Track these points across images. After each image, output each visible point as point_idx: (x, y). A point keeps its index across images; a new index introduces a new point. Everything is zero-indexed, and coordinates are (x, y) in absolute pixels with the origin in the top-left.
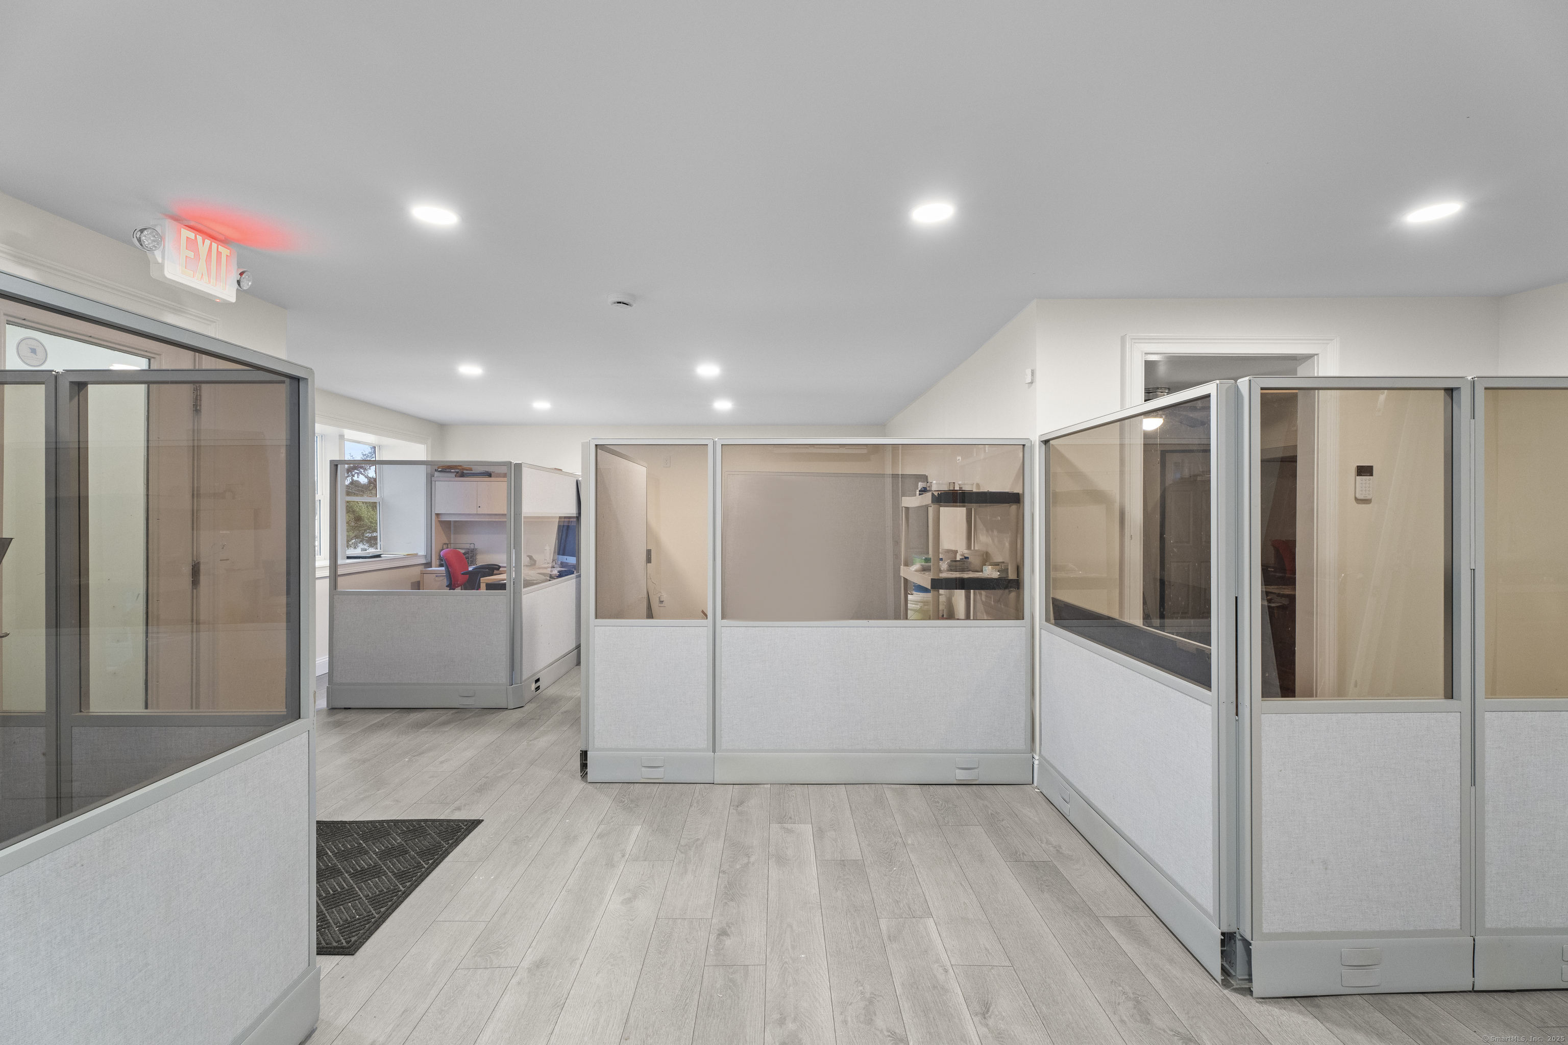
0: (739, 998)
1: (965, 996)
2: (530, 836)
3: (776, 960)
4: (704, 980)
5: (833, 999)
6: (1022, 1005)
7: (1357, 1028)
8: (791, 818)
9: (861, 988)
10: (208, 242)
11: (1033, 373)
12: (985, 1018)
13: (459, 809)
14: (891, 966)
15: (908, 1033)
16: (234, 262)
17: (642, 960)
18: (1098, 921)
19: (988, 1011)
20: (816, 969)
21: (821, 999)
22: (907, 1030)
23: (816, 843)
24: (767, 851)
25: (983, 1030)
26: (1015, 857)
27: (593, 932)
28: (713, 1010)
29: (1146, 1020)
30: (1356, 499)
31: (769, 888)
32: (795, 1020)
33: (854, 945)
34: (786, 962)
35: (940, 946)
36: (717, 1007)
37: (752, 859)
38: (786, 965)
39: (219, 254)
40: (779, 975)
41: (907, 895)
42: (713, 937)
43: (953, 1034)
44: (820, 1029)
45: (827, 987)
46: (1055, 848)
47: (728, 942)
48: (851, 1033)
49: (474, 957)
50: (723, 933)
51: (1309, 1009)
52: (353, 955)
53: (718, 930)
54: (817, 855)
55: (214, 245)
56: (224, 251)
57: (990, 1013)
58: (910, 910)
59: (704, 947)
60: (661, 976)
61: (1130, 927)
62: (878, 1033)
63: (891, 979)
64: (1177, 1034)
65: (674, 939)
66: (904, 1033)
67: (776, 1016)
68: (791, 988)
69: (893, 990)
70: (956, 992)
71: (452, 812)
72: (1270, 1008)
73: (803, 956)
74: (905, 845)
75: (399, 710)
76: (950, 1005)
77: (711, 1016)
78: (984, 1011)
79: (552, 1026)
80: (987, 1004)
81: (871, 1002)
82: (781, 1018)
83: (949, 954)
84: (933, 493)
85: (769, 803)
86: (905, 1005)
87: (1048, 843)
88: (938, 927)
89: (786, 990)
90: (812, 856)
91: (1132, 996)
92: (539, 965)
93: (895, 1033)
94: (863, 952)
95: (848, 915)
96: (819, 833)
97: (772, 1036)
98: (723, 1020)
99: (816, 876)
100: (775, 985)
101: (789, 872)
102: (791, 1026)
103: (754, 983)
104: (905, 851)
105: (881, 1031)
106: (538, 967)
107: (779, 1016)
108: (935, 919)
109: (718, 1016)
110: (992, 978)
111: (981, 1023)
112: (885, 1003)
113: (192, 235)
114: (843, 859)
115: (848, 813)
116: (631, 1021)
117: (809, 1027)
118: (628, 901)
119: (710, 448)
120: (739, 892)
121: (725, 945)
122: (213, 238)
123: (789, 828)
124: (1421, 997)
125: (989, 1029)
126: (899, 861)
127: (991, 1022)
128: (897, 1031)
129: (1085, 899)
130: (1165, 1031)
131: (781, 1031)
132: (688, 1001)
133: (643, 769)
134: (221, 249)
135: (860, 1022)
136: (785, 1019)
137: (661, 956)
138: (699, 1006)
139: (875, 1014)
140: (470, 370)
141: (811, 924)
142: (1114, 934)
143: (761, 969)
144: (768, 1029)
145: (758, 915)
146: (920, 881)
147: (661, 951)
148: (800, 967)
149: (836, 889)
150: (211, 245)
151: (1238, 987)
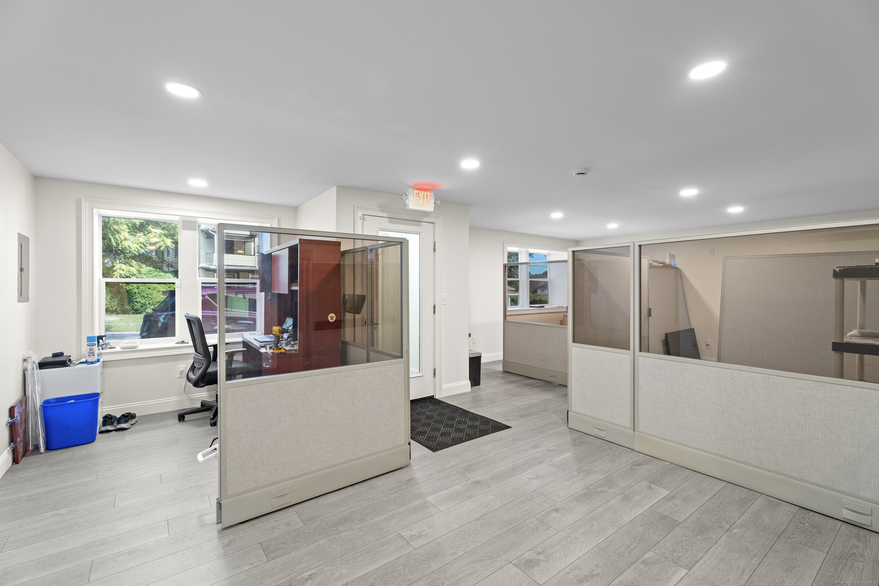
0: (532, 535)
2: (523, 439)
3: (567, 533)
4: (527, 521)
5: (574, 562)
8: (662, 483)
9: (595, 568)
10: (423, 192)
13: (508, 420)
16: (433, 197)
17: (512, 501)
20: (582, 548)
21: (569, 559)
23: (660, 501)
24: (624, 491)
27: (507, 482)
28: (517, 532)
31: (603, 506)
33: (616, 552)
34: (571, 537)
36: (520, 532)
37: (611, 491)
38: (569, 538)
39: (427, 195)
40: (561, 538)
42: (551, 509)
44: (553, 567)
45: (578, 557)
47: (554, 514)
48: (566, 579)
49: (462, 469)
50: (557, 510)
52: (434, 452)
53: (556, 508)
55: (425, 193)
56: (429, 194)
59: (543, 510)
60: (513, 510)
65: (533, 501)
67: (540, 550)
68: (560, 546)
71: (504, 421)
73: (583, 539)
74: (728, 531)
75: (526, 377)
77: (515, 533)
79: (460, 502)
81: (592, 576)
82: (541, 552)
85: (656, 471)
88: (687, 575)
89: (557, 545)
90: (649, 505)
92: (477, 482)
94: (618, 557)
95: (633, 540)
96: (670, 498)
97: (529, 555)
99: (635, 515)
102: (542, 557)
103: (546, 534)
104: (722, 534)
106: (476, 482)
112: (600, 581)
113: (417, 192)
114: (669, 516)
115: (708, 497)
116: (485, 516)
117: (549, 563)
118: (532, 479)
119: (632, 248)
120: (586, 500)
121: (552, 514)
122: (425, 190)
123: (653, 487)
126: (710, 536)
131: (535, 556)
132: (512, 523)
133: (595, 429)
134: (428, 193)
135: (576, 579)
136: (542, 554)
137: (521, 503)
138: (515, 527)
139: (588, 581)
140: (557, 215)
141: (605, 532)
143: (556, 532)
144: (531, 551)
145: (582, 513)
148: (575, 542)
149: (642, 526)
150: (424, 193)
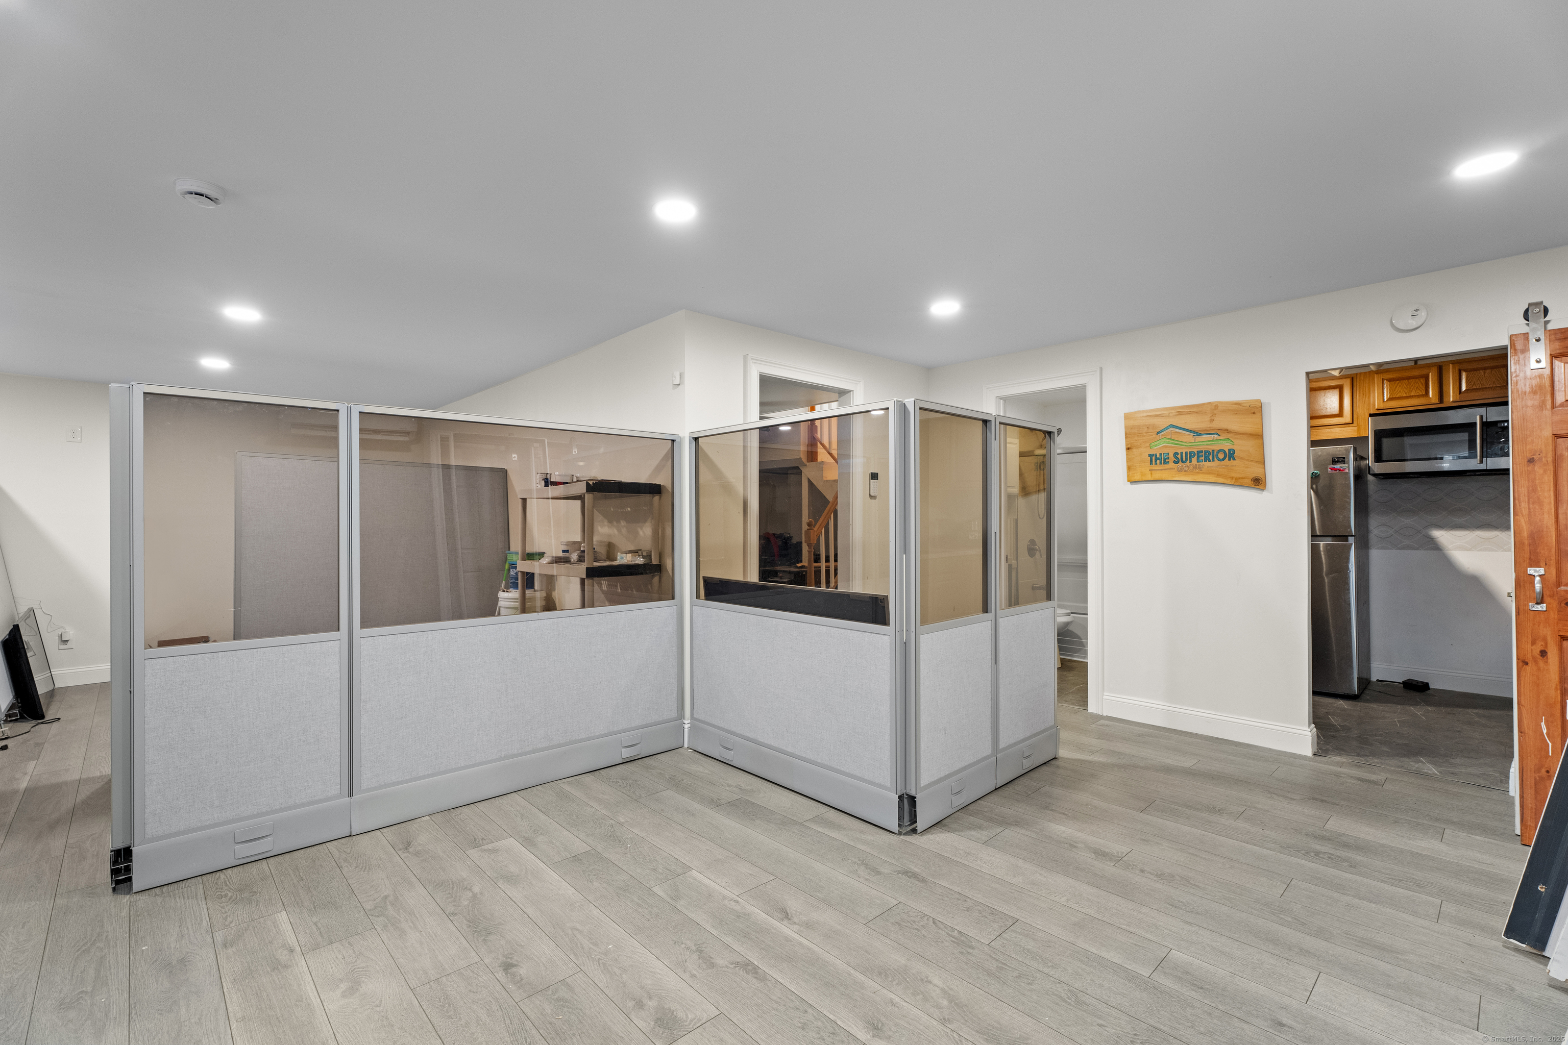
0: (580, 1010)
1: (765, 912)
2: (89, 989)
3: (588, 962)
4: (529, 1014)
5: (667, 965)
6: (805, 899)
7: (969, 828)
8: (483, 839)
9: (683, 946)
11: (681, 375)
12: (789, 919)
14: (692, 918)
15: (748, 957)
17: (434, 1034)
18: (803, 825)
19: (788, 914)
20: (632, 951)
21: (658, 970)
22: (746, 956)
23: (533, 852)
24: (486, 876)
25: (796, 927)
26: (715, 803)
28: (564, 1033)
29: (879, 873)
30: (870, 495)
31: (521, 907)
32: (650, 998)
33: (648, 917)
34: (599, 959)
35: (717, 887)
36: (565, 1028)
37: (476, 889)
38: (601, 961)
40: (602, 972)
41: (657, 861)
42: (500, 975)
43: (779, 941)
44: (677, 992)
45: (654, 960)
46: (737, 787)
47: (522, 971)
48: (705, 981)
50: (507, 966)
51: (944, 829)
53: (500, 966)
54: (544, 861)
57: (790, 915)
58: (670, 871)
59: (498, 987)
60: (474, 1037)
61: (825, 822)
62: (725, 969)
63: (701, 927)
64: (899, 872)
65: (455, 998)
66: (745, 959)
67: (630, 1004)
68: (623, 976)
69: (709, 934)
70: (756, 912)
72: (927, 836)
73: (610, 947)
74: (621, 824)
76: (760, 923)
77: (566, 1038)
78: (786, 915)
80: (783, 909)
81: (701, 952)
82: (637, 1002)
83: (729, 889)
84: (587, 482)
85: (444, 833)
86: (729, 940)
87: (729, 786)
88: (703, 874)
89: (620, 979)
90: (540, 864)
91: (859, 862)
93: (738, 962)
94: (660, 919)
95: (621, 897)
96: (528, 842)
97: (641, 1020)
98: (583, 1035)
99: (560, 879)
100: (607, 981)
101: (529, 886)
102: (651, 1004)
103: (584, 990)
104: (625, 829)
105: (727, 967)
107: (633, 1003)
108: (696, 870)
109: (574, 1035)
110: (772, 892)
111: (790, 924)
112: (712, 946)
114: (573, 855)
115: (542, 817)
117: (668, 996)
118: (351, 991)
120: (491, 924)
121: (521, 975)
123: (490, 848)
124: (979, 801)
125: (798, 924)
126: (627, 838)
127: (795, 920)
128: (738, 960)
129: (785, 815)
130: (892, 874)
131: (647, 1012)
132: (528, 1040)
133: (238, 846)
135: (705, 969)
136: (641, 1001)
137: (453, 1019)
138: (546, 1038)
139: (711, 958)
141: (593, 918)
142: (820, 829)
143: (581, 976)
144: (633, 1017)
145: (533, 935)
146: (659, 847)
147: (450, 1016)
148: (616, 957)
149: (591, 882)
151: (905, 832)
